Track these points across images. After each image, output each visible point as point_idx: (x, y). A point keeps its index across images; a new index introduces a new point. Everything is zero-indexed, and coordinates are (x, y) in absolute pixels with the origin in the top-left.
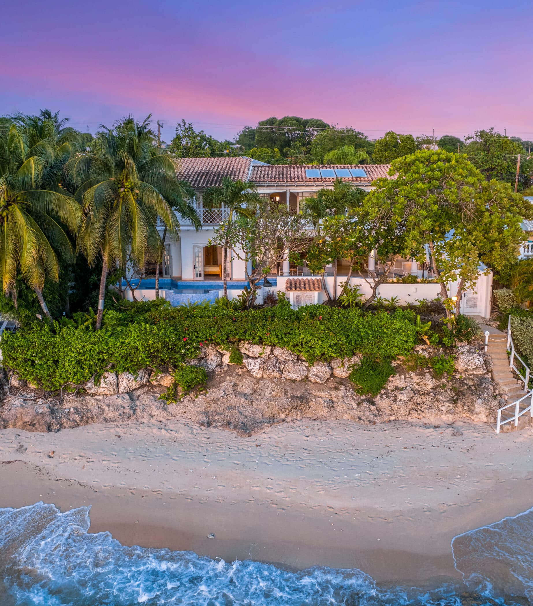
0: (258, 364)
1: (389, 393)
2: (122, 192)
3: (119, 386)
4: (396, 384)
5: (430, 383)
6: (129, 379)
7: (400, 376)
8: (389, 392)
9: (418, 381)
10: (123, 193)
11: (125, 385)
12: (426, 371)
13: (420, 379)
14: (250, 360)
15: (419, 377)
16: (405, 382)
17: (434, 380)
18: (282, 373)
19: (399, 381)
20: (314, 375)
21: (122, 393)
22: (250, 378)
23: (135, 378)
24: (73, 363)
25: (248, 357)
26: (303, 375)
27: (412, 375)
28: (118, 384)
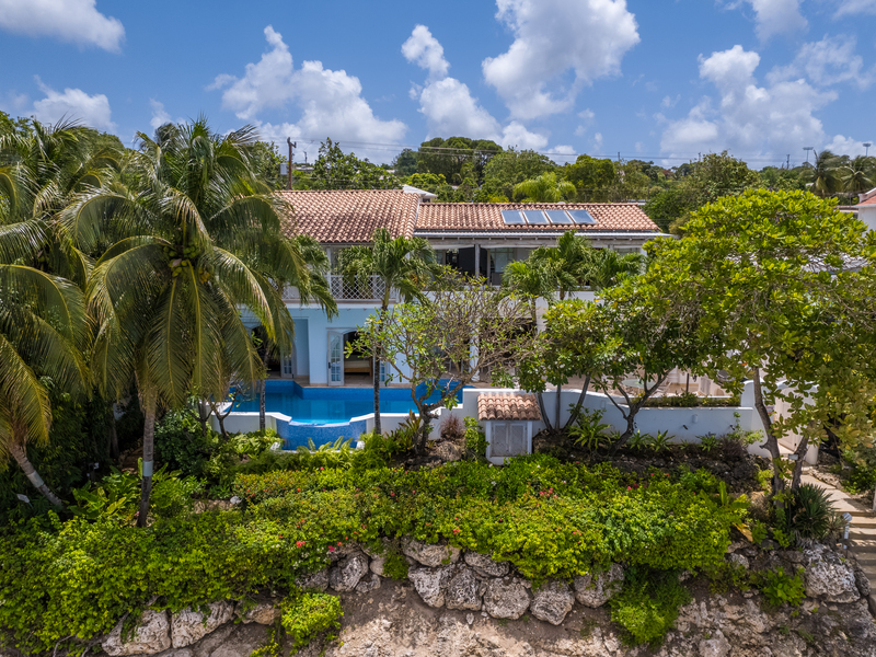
0: (437, 582)
1: (681, 640)
2: (175, 268)
3: (173, 635)
4: (691, 619)
5: (759, 623)
6: (191, 622)
7: (698, 603)
8: (682, 636)
9: (735, 617)
10: (180, 270)
11: (185, 633)
12: (746, 595)
13: (739, 613)
14: (421, 575)
15: (735, 608)
16: (710, 616)
17: (764, 616)
18: (483, 603)
19: (696, 614)
20: (542, 608)
21: (179, 648)
22: (422, 609)
23: (205, 619)
24: (78, 600)
25: (418, 565)
26: (522, 606)
27: (723, 602)
28: (170, 632)
